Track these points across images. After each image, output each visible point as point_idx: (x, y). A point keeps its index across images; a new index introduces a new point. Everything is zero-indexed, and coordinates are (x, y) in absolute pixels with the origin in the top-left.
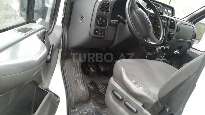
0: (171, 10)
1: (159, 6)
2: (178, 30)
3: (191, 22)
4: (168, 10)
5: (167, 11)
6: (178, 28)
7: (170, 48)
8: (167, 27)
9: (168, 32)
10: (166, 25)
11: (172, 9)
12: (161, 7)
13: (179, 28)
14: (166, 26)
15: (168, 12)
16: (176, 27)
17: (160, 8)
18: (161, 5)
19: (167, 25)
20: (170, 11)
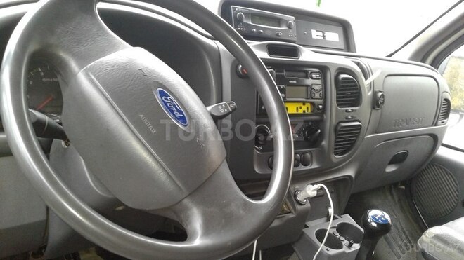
0: (341, 29)
1: (278, 22)
2: (376, 103)
3: (423, 61)
4: (327, 34)
5: (324, 36)
6: (375, 94)
7: (358, 174)
8: (324, 104)
9: (334, 122)
10: (317, 95)
11: (344, 27)
12: (289, 27)
13: (382, 95)
14: (321, 101)
15: (327, 38)
16: (367, 94)
17: (284, 28)
18: (291, 19)
19: (324, 97)
20: (334, 37)
